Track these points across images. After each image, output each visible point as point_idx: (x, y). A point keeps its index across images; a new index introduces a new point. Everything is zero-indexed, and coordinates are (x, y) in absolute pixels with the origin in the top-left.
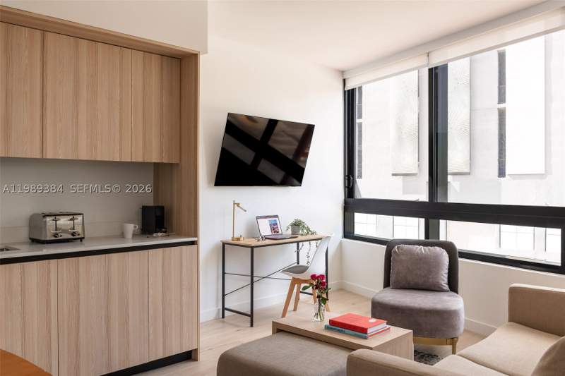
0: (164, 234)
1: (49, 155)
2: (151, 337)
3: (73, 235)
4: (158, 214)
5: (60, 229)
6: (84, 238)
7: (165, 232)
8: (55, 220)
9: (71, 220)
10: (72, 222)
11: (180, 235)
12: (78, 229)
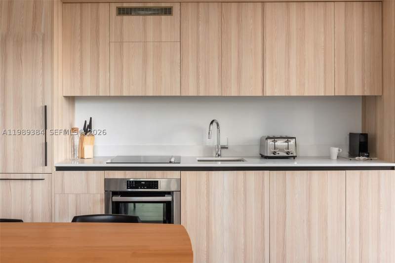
0: (367, 158)
1: (268, 93)
2: (348, 245)
3: (287, 154)
4: (362, 140)
5: (278, 149)
6: (296, 157)
7: (368, 156)
8: (275, 141)
9: (286, 142)
10: (287, 144)
11: (382, 160)
12: (292, 149)
